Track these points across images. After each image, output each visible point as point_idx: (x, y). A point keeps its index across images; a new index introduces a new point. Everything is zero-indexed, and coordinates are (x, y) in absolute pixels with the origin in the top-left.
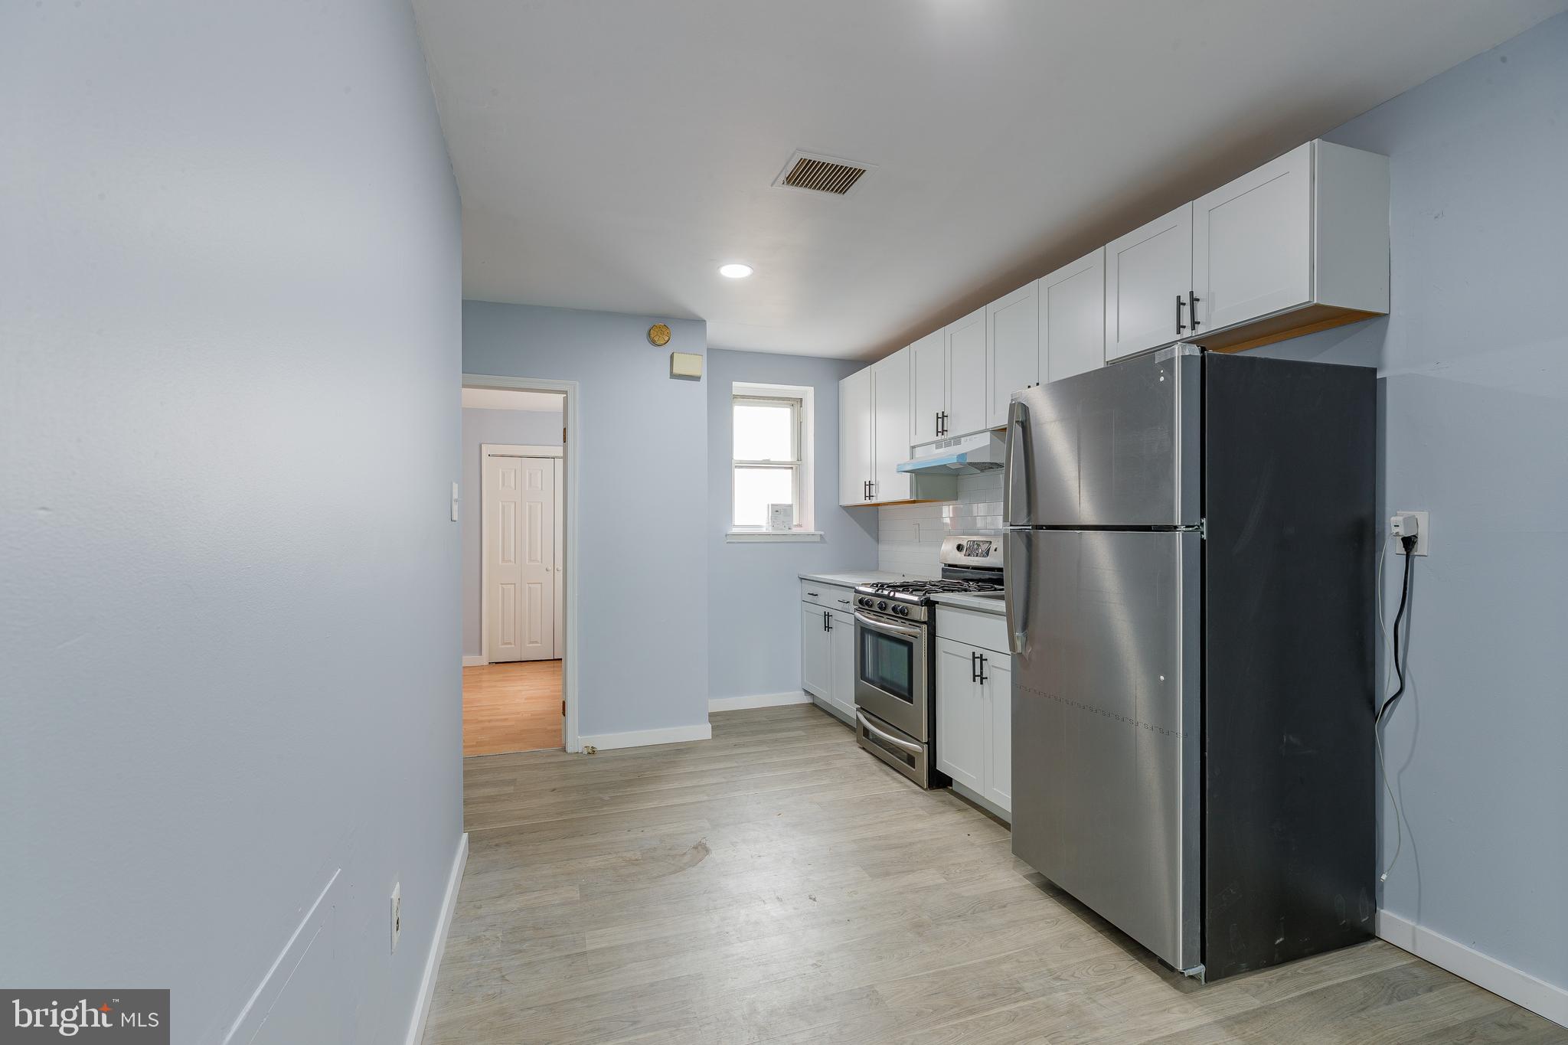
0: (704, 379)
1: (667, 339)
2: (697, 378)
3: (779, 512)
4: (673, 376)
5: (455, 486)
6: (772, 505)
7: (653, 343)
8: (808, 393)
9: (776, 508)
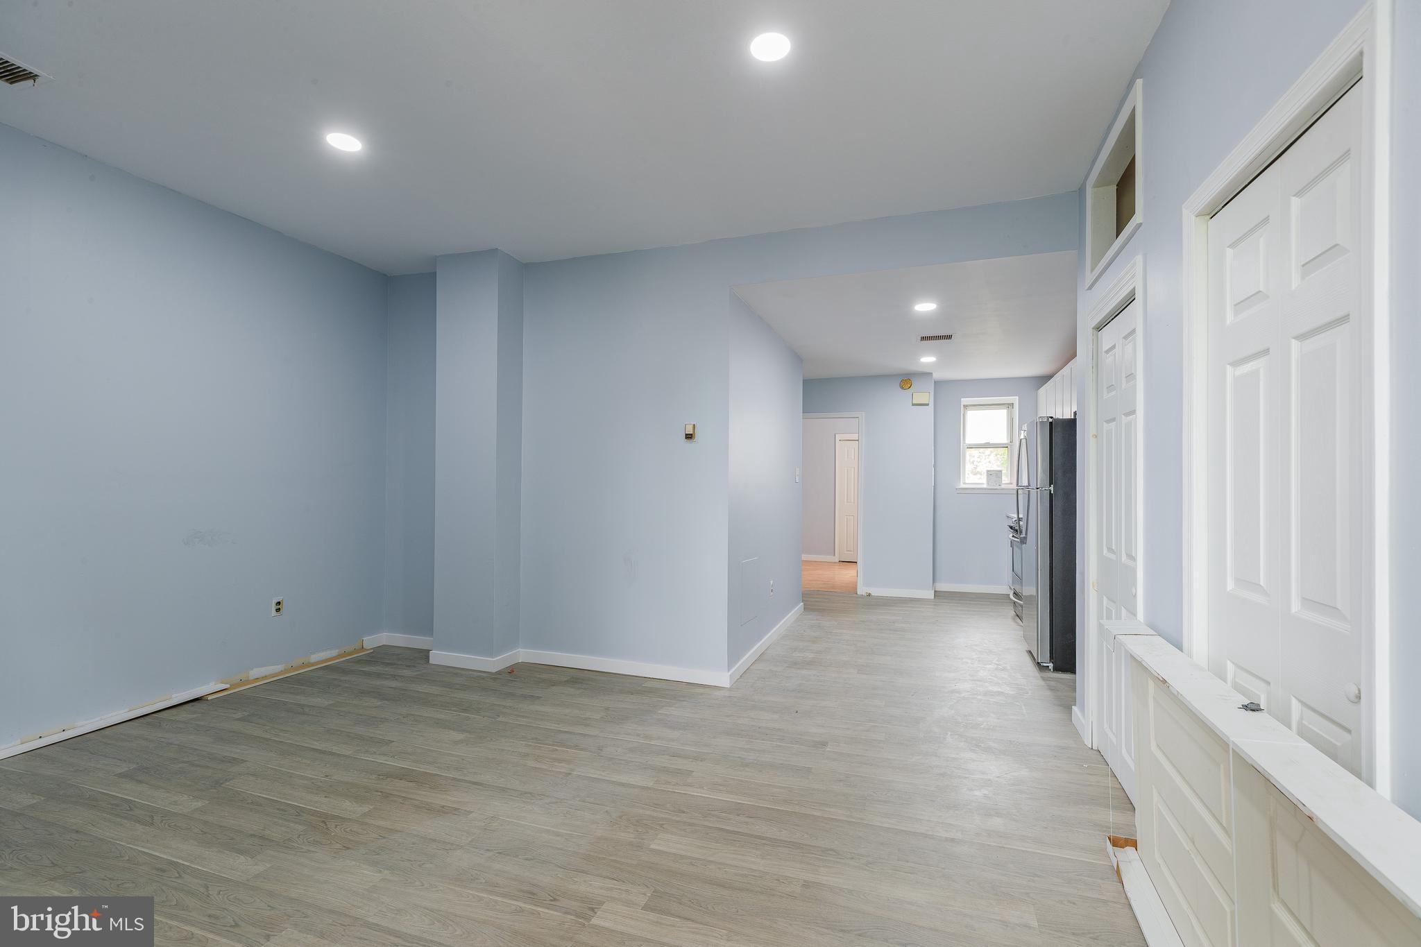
0: (932, 405)
1: (909, 385)
2: (927, 405)
3: (994, 475)
4: (913, 405)
5: (798, 469)
6: (988, 471)
7: (902, 388)
8: (1015, 400)
9: (990, 473)
